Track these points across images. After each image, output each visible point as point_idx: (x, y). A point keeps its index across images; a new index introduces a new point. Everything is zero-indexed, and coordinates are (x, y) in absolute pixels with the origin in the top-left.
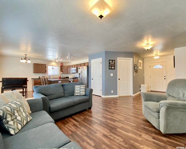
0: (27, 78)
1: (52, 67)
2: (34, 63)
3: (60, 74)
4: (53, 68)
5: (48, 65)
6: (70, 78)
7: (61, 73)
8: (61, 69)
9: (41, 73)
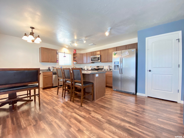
0: (39, 68)
1: (63, 55)
2: (41, 47)
3: (73, 64)
4: (65, 56)
5: (59, 52)
6: (86, 69)
7: (74, 62)
8: (74, 58)
9: (51, 62)
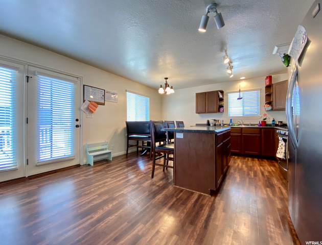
4: (239, 98)
8: (268, 96)
9: (208, 113)
